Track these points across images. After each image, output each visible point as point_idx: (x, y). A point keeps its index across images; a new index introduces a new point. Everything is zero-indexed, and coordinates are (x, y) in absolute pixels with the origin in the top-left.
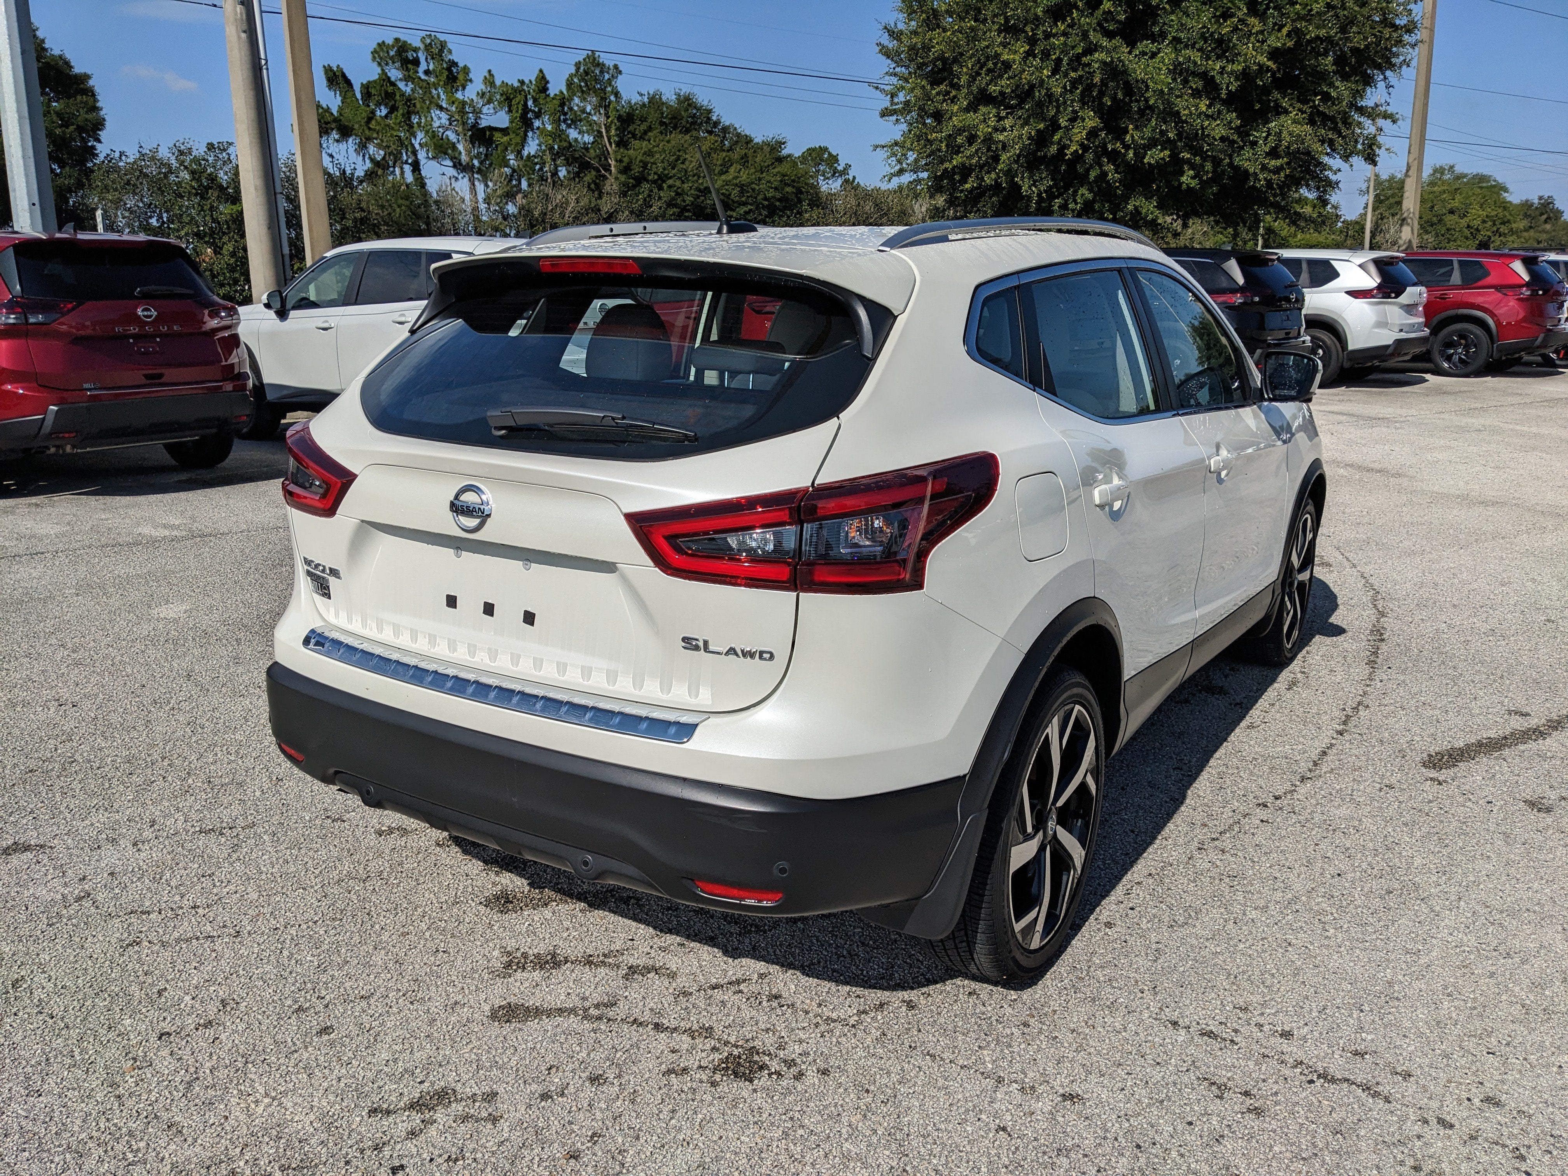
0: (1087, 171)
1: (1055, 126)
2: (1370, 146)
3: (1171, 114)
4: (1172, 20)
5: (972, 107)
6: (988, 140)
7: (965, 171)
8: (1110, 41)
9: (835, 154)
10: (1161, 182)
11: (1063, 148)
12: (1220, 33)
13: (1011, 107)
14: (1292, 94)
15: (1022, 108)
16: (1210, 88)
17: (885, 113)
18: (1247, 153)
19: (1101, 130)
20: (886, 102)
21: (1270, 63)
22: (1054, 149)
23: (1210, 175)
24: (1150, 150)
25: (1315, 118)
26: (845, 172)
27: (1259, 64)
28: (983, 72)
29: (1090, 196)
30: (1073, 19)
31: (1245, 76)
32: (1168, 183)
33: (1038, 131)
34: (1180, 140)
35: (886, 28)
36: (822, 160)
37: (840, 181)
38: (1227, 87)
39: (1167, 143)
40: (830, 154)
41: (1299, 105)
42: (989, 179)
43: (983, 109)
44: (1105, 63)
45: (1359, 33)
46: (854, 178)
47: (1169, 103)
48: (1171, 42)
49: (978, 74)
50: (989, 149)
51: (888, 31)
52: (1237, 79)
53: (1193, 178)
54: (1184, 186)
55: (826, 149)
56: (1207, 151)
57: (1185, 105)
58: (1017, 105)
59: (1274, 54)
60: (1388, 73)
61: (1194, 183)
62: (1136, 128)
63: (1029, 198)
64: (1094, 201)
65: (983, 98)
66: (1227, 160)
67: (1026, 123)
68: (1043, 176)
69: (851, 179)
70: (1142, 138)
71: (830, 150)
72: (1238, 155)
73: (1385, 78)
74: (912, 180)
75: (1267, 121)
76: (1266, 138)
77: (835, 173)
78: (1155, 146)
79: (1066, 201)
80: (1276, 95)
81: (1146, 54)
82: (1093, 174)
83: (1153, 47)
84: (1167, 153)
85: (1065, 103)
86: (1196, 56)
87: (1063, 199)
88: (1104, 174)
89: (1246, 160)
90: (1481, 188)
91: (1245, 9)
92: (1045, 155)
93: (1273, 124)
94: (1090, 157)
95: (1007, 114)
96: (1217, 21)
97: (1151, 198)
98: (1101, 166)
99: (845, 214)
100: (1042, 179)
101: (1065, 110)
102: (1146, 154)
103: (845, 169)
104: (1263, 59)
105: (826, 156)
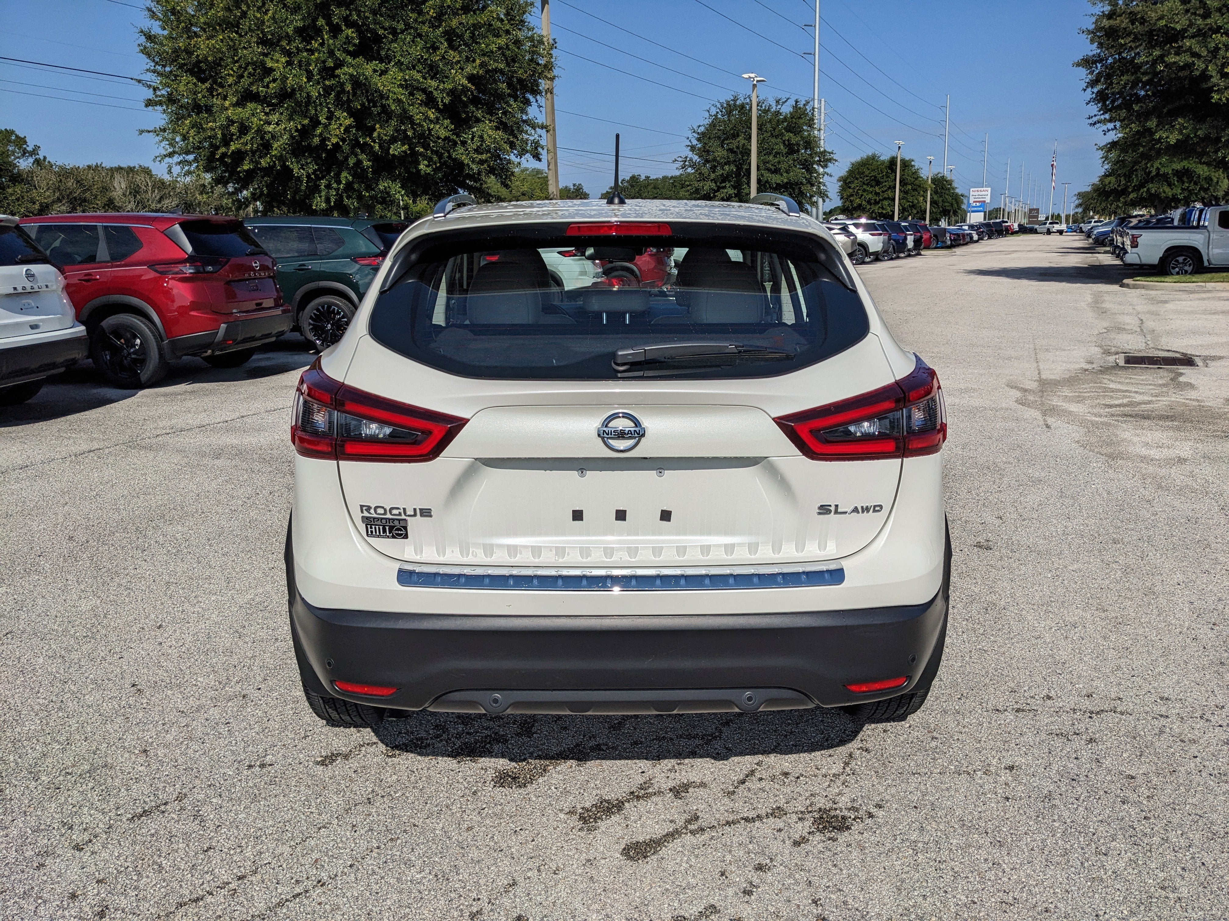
0: (346, 159)
1: (315, 122)
2: (536, 148)
3: (406, 118)
4: (395, 48)
5: (241, 103)
6: (260, 131)
7: (239, 155)
8: (354, 59)
9: (22, 136)
10: (401, 169)
11: (323, 140)
12: (431, 60)
13: (273, 105)
14: (482, 108)
15: (282, 106)
16: (430, 101)
17: (149, 103)
18: (460, 149)
19: (353, 127)
20: (149, 94)
21: (469, 85)
22: (316, 140)
23: (438, 165)
24: (392, 144)
25: (502, 126)
26: (34, 152)
27: (462, 85)
28: (246, 74)
29: (350, 178)
30: (323, 39)
31: (452, 92)
32: (407, 170)
33: (303, 125)
34: (415, 138)
35: (142, 32)
36: (10, 142)
37: (31, 160)
38: (442, 101)
39: (406, 139)
40: (17, 136)
41: (488, 116)
42: (264, 163)
43: (250, 105)
44: (351, 75)
45: (520, 68)
46: (45, 158)
47: (405, 111)
48: (396, 64)
49: (242, 76)
50: (262, 138)
51: (145, 35)
52: (448, 95)
53: (427, 166)
54: (422, 172)
55: (12, 132)
56: (433, 146)
57: (417, 112)
58: (278, 104)
59: (471, 78)
60: (538, 97)
61: (429, 170)
62: (381, 128)
63: (299, 179)
64: (353, 182)
65: (247, 97)
66: (446, 154)
67: (290, 119)
68: (309, 161)
69: (42, 158)
70: (386, 135)
71: (17, 133)
72: (454, 151)
73: (537, 101)
74: (179, 160)
75: (470, 127)
76: (472, 139)
77: (25, 153)
78: (396, 142)
79: (330, 182)
80: (472, 108)
81: (377, 71)
82: (352, 161)
83: (383, 66)
84: (406, 147)
85: (321, 104)
86: (418, 76)
87: (327, 180)
88: (359, 162)
89: (459, 153)
90: (539, 178)
91: (445, 44)
92: (309, 145)
93: (475, 129)
94: (346, 148)
95: (270, 110)
96: (428, 51)
97: (395, 180)
98: (356, 155)
99: (48, 189)
100: (307, 164)
101: (322, 110)
102: (390, 148)
103: (34, 150)
104: (465, 82)
105: (13, 138)
